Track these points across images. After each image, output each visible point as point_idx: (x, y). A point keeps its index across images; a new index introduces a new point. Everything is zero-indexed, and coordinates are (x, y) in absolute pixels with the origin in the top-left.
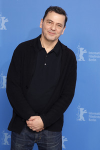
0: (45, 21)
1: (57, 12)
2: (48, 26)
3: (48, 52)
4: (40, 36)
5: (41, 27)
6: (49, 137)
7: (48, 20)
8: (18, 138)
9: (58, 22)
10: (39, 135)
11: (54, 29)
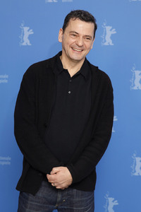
0: (65, 32)
1: (83, 19)
2: (72, 40)
3: (71, 76)
4: (60, 53)
5: (60, 40)
6: (77, 199)
7: (71, 32)
8: (32, 201)
9: (85, 33)
10: (62, 197)
11: (80, 44)
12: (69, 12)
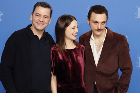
0: (34, 14)
1: (43, 6)
2: (37, 18)
4: (31, 25)
5: (31, 19)
9: (44, 14)
11: (41, 20)
12: (36, 3)
